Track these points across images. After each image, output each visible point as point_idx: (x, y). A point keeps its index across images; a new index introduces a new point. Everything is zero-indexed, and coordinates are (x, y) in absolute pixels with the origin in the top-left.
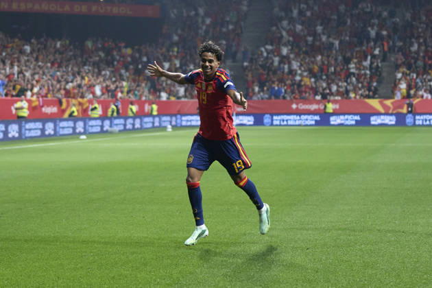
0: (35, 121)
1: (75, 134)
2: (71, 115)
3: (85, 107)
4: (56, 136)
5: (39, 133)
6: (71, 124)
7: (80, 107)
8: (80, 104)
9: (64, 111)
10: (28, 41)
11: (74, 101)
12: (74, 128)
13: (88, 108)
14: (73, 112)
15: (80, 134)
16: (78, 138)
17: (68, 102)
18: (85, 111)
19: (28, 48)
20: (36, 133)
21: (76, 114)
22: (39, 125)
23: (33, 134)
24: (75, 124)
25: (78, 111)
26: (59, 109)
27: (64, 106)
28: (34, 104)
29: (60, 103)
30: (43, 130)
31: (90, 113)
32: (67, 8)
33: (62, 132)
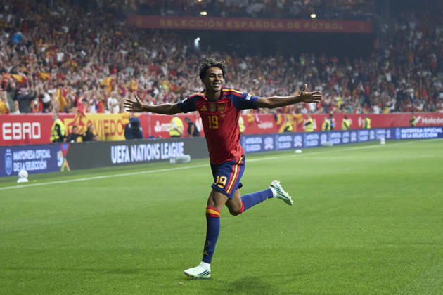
0: (255, 136)
1: (293, 148)
2: (286, 130)
3: (300, 121)
4: (275, 150)
5: (258, 148)
6: (289, 138)
7: (295, 122)
8: (295, 119)
9: (279, 126)
10: (243, 59)
11: (289, 117)
12: (293, 143)
13: (302, 123)
14: (288, 127)
15: (298, 148)
16: (294, 153)
17: (283, 117)
18: (300, 126)
19: (244, 66)
20: (257, 147)
21: (291, 129)
22: (259, 140)
23: (254, 148)
24: (293, 138)
25: (293, 126)
26: (274, 125)
27: (279, 121)
28: (250, 120)
29: (275, 118)
30: (263, 145)
31: (304, 127)
32: (280, 26)
33: (280, 146)
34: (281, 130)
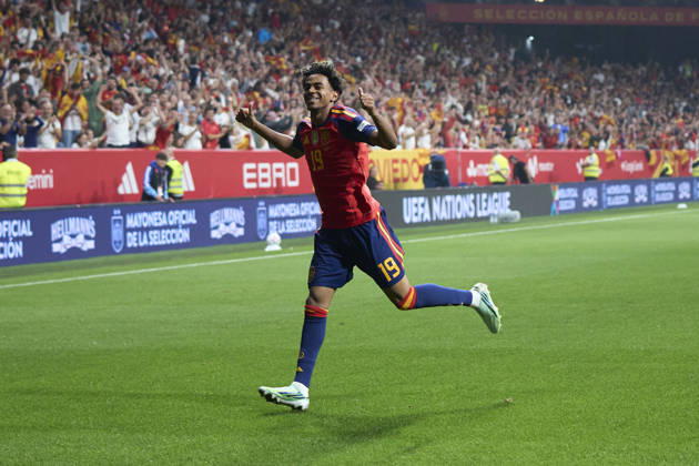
0: (618, 182)
1: (677, 200)
2: (663, 174)
3: (683, 162)
4: (649, 204)
5: (626, 200)
6: (671, 186)
7: (677, 163)
8: (677, 157)
9: (652, 169)
10: (598, 66)
11: (667, 154)
12: (676, 193)
13: (687, 164)
14: (667, 169)
15: (685, 200)
16: (675, 208)
17: (658, 155)
18: (684, 167)
19: (601, 77)
21: (670, 172)
22: (626, 189)
23: (617, 201)
24: (677, 187)
25: (673, 168)
26: (645, 166)
27: (653, 161)
28: (609, 159)
29: (647, 157)
30: (632, 196)
31: (691, 170)
32: (654, 17)
33: (658, 198)
34: (656, 175)
